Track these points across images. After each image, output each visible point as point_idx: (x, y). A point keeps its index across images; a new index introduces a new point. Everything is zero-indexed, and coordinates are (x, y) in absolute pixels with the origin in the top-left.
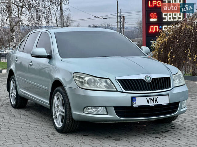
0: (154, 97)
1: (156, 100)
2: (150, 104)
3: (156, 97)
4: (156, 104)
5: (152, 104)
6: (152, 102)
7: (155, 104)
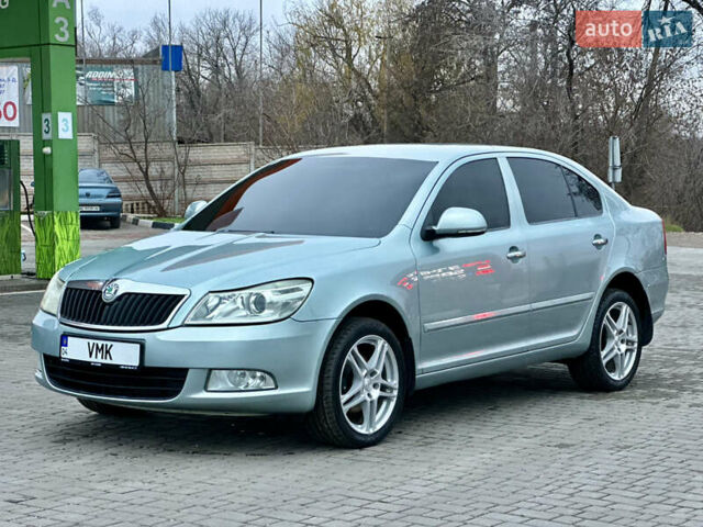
0: (105, 343)
1: (108, 352)
2: (93, 359)
3: (109, 343)
4: (108, 361)
5: (98, 360)
6: (99, 355)
7: (104, 361)
